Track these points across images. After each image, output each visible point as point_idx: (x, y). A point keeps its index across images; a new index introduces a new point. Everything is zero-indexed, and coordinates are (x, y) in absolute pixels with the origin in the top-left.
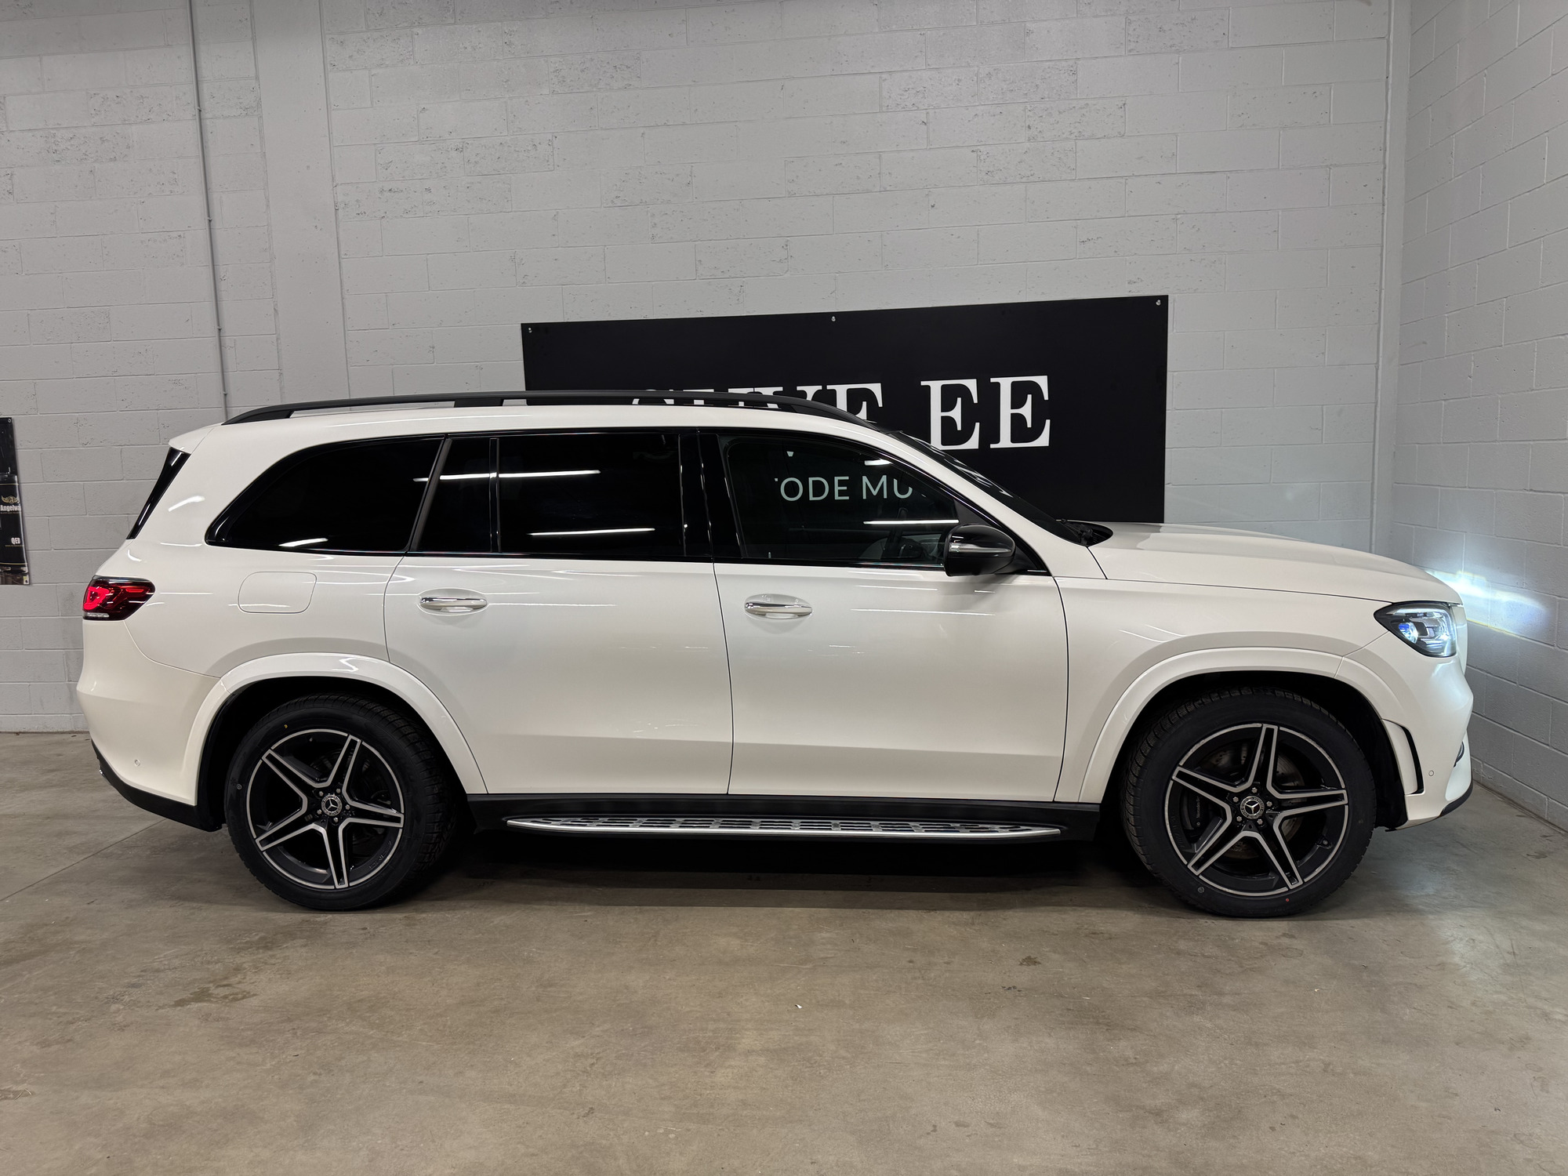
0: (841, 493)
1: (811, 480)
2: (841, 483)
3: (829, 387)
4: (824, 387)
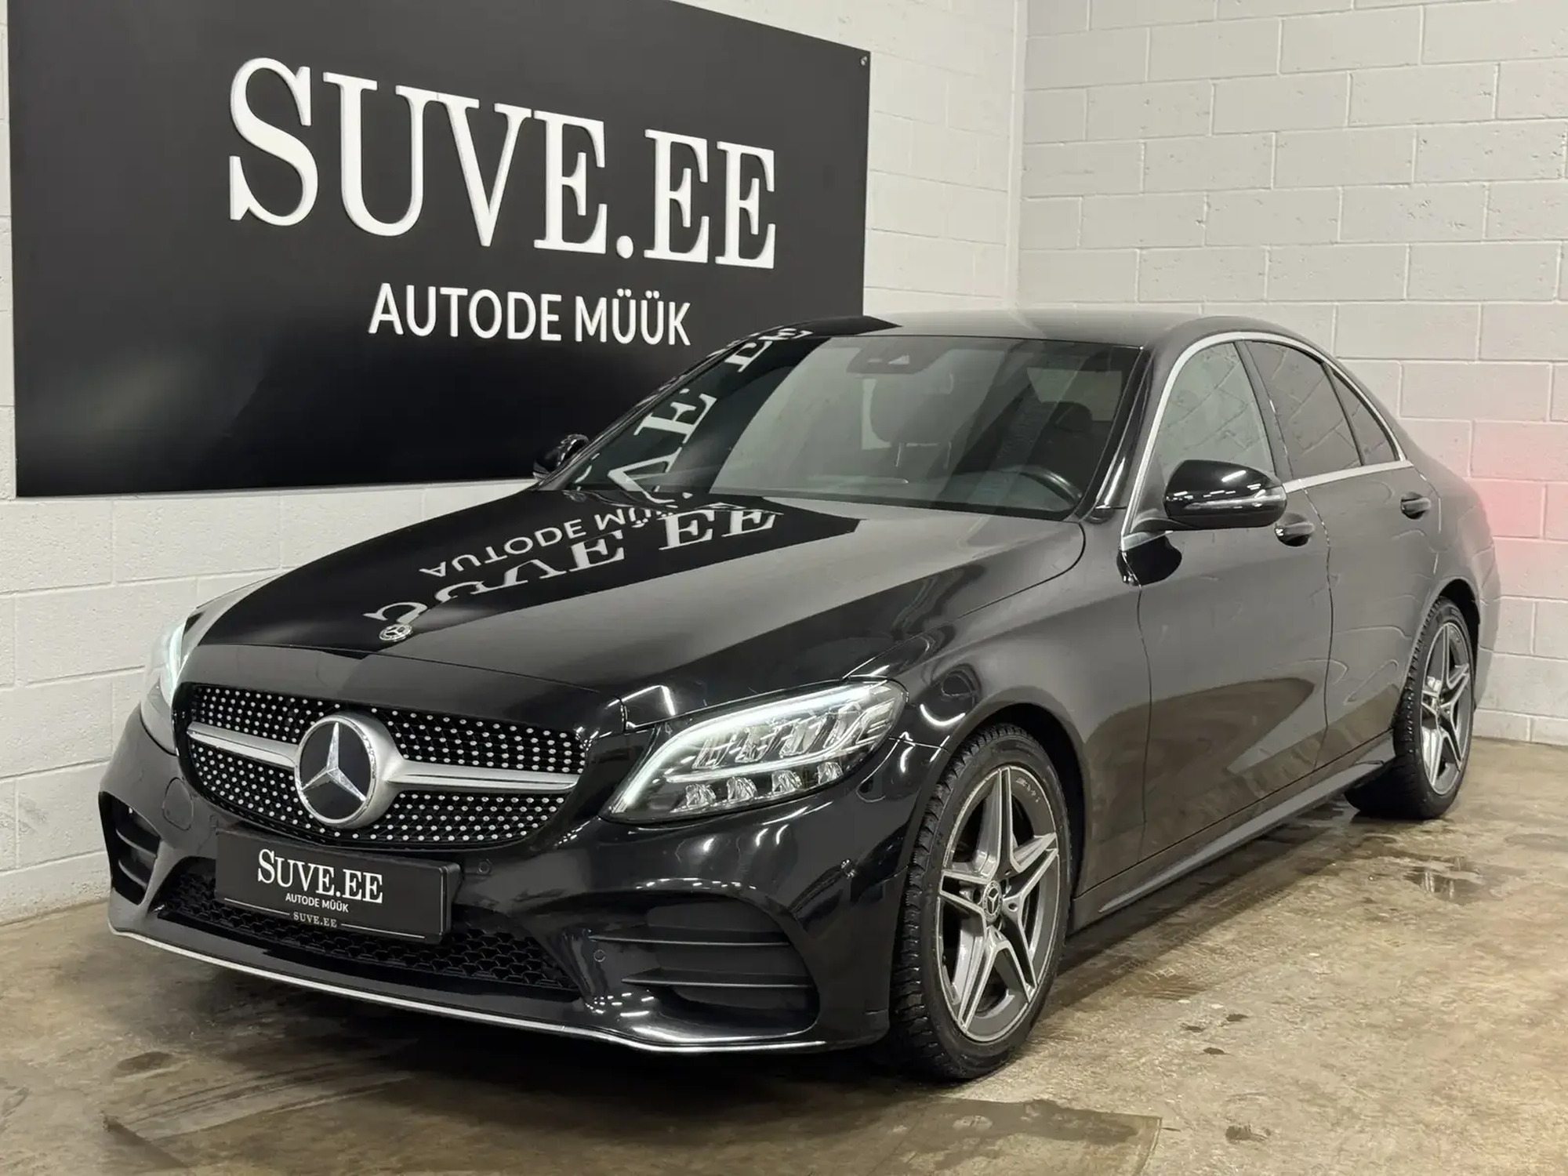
0: (553, 328)
1: (512, 296)
2: (553, 308)
3: (540, 115)
4: (533, 114)
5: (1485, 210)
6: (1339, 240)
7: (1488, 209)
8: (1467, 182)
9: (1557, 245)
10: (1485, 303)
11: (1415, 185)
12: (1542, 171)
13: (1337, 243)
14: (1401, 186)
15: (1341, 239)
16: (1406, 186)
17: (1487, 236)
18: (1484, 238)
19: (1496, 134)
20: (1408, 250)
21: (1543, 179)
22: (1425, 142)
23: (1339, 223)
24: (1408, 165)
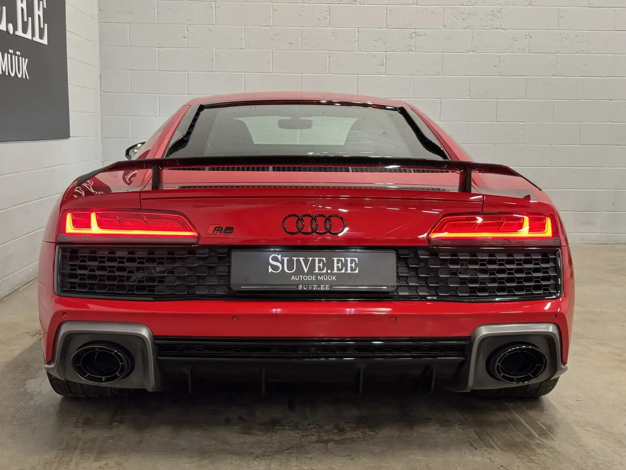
5: (300, 38)
6: (244, 48)
7: (301, 38)
8: (293, 27)
9: (327, 53)
10: (302, 74)
11: (273, 27)
12: (321, 24)
13: (243, 49)
14: (267, 27)
15: (245, 47)
16: (269, 27)
17: (301, 48)
18: (300, 49)
19: (302, 9)
20: (272, 53)
21: (320, 27)
22: (276, 10)
23: (244, 40)
24: (270, 19)
